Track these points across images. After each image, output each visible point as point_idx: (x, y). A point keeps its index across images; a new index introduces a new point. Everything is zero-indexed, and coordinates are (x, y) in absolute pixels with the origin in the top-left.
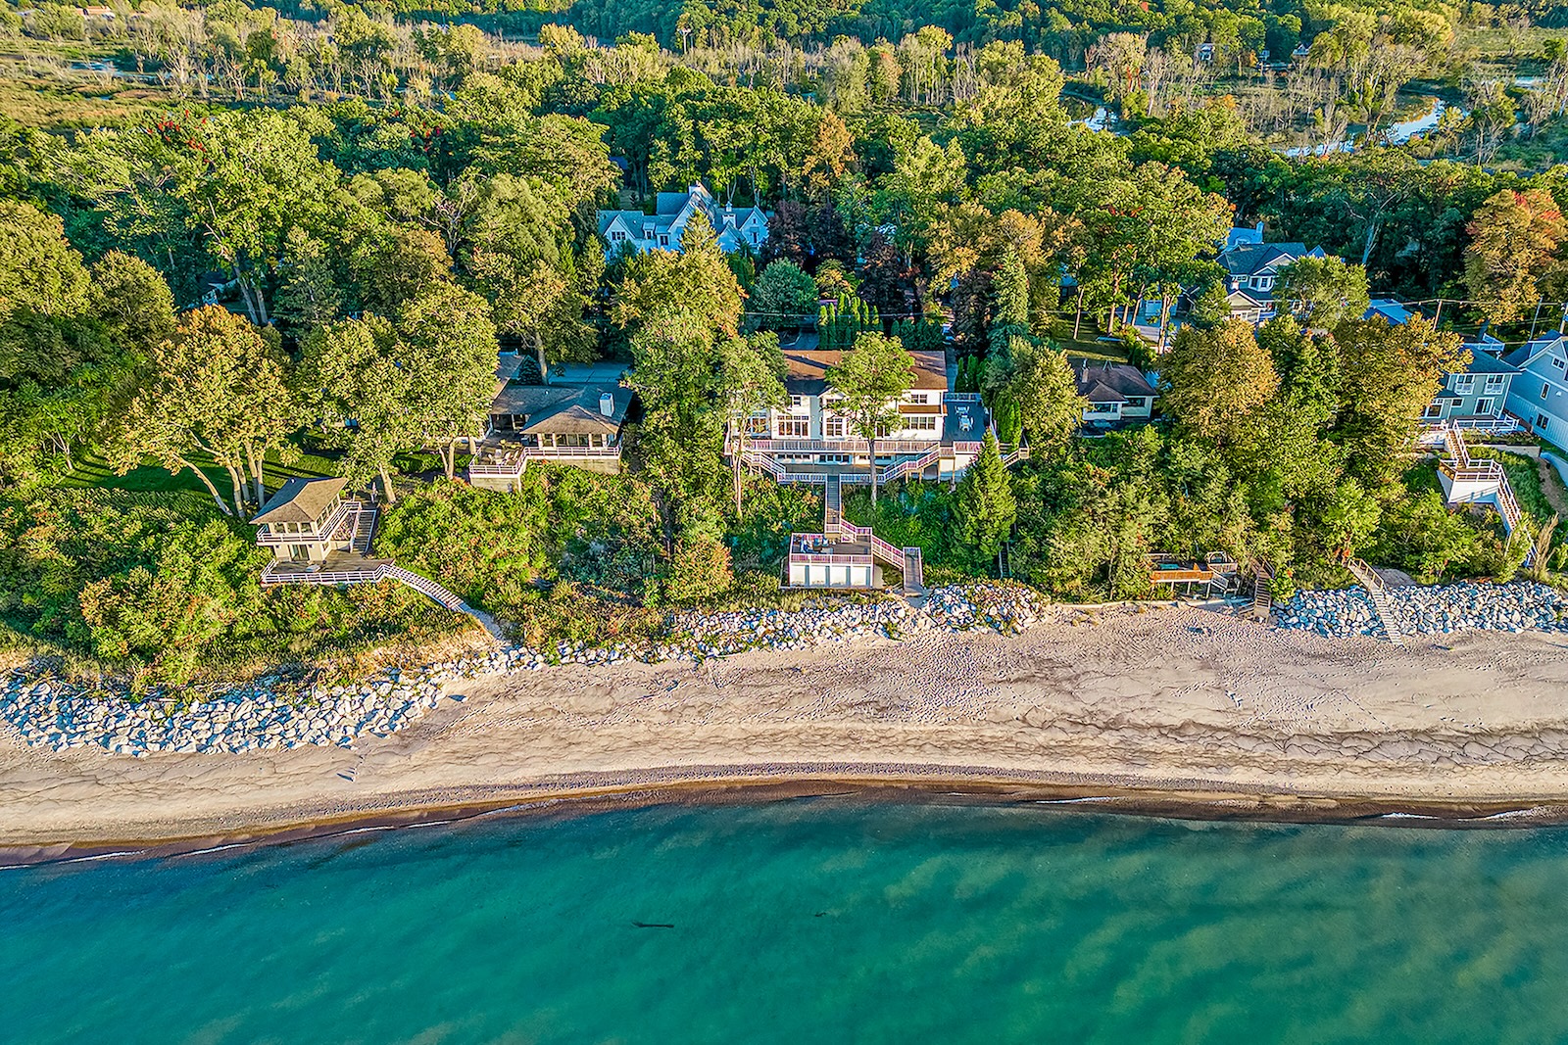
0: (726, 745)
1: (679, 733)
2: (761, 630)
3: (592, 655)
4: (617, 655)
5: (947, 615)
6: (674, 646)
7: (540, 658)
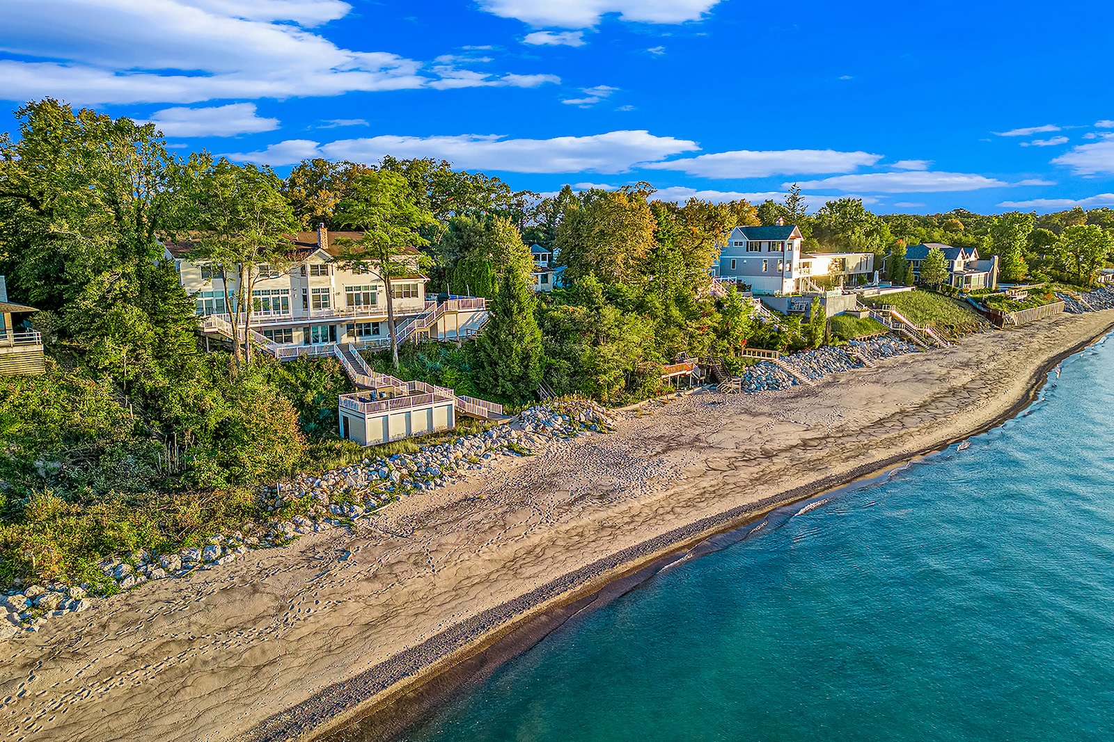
0: (487, 580)
1: (414, 592)
2: (396, 476)
3: (176, 562)
4: (219, 551)
5: (550, 429)
6: (299, 518)
7: (77, 592)
